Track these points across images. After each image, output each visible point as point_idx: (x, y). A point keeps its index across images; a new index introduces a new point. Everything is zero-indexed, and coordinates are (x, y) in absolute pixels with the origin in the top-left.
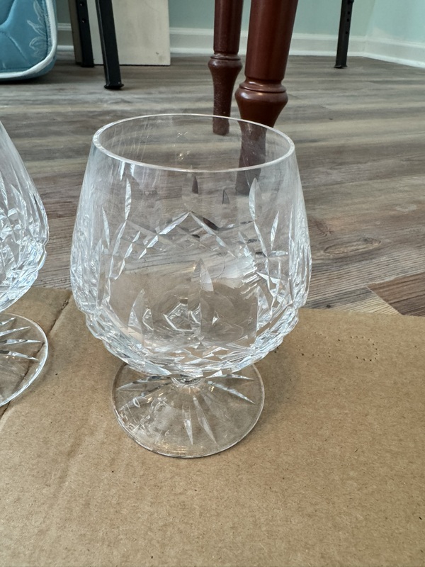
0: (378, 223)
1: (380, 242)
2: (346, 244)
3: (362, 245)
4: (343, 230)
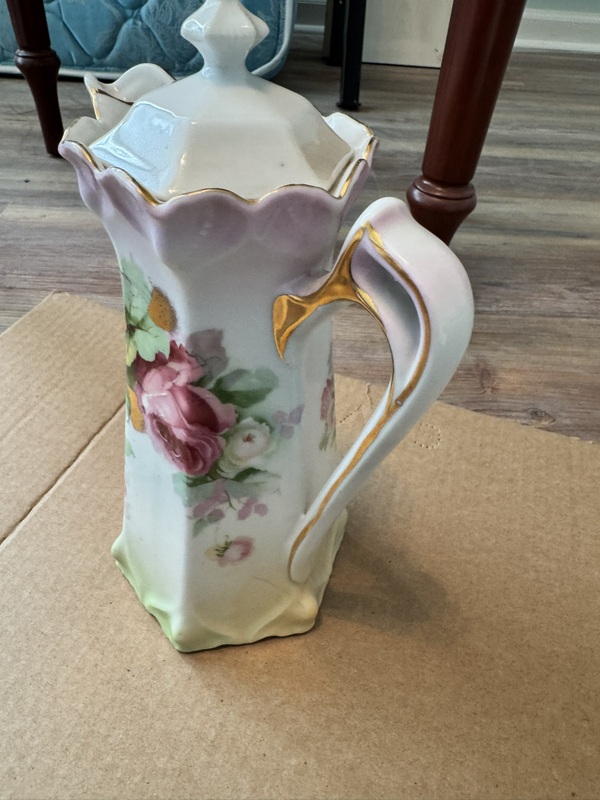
0: (575, 391)
1: (554, 421)
2: (502, 412)
3: (525, 418)
4: (514, 390)
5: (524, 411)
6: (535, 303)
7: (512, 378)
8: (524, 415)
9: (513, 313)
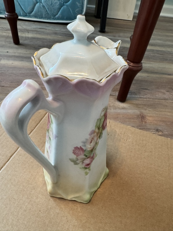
0: (169, 123)
1: (163, 132)
2: (148, 129)
3: (154, 132)
4: (151, 123)
5: (154, 129)
6: (157, 95)
7: (150, 119)
8: (154, 130)
9: (151, 98)
